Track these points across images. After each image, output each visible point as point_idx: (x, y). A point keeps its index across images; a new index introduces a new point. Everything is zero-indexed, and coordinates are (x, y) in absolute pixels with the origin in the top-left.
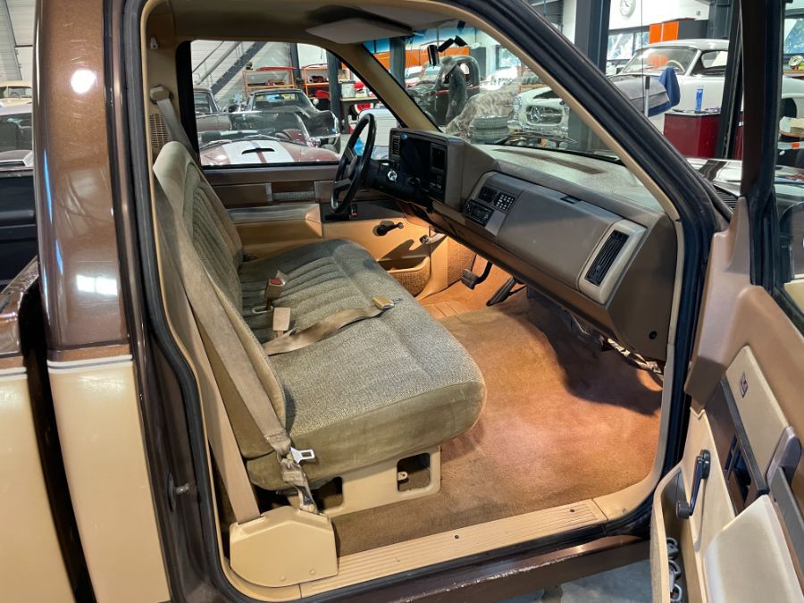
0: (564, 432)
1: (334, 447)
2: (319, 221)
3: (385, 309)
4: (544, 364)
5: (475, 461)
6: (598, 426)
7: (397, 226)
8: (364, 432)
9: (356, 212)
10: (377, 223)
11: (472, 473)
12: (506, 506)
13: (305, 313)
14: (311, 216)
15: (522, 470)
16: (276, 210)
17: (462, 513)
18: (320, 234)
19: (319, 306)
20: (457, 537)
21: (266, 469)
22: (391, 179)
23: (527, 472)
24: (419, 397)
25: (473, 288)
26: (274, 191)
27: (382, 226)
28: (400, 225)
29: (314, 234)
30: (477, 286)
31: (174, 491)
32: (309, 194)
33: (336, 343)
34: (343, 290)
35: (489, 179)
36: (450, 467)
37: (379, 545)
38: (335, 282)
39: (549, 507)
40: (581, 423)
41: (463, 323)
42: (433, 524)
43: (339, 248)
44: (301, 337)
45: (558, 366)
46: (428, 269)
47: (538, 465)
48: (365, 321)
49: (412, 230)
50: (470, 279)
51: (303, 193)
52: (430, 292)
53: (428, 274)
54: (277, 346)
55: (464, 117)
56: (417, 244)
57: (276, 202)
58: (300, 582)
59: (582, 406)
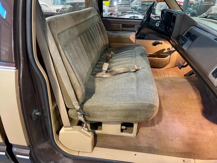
0: (193, 130)
1: (96, 113)
2: (135, 38)
3: (137, 70)
4: (195, 102)
5: (153, 130)
6: (209, 131)
7: (160, 43)
8: (106, 111)
9: (147, 37)
10: (154, 41)
11: (150, 134)
12: (158, 150)
13: (115, 66)
14: (132, 36)
15: (170, 139)
16: (121, 33)
17: (140, 147)
18: (134, 43)
19: (120, 65)
20: (135, 155)
21: (73, 113)
22: (157, 26)
23: (172, 140)
24: (129, 104)
25: (180, 69)
26: (122, 27)
27: (155, 43)
28: (161, 43)
29: (132, 42)
30: (182, 68)
31: (35, 114)
32: (133, 29)
33: (117, 78)
34: (129, 61)
35: (191, 29)
36: (143, 129)
37: (109, 148)
38: (128, 58)
39: (175, 156)
40: (202, 128)
41: (170, 80)
42: (129, 147)
43: (137, 48)
44: (108, 73)
45: (201, 104)
46: (169, 60)
47: (177, 139)
48: (129, 73)
49: (166, 46)
50: (180, 65)
51: (131, 29)
52: (167, 68)
53: (169, 61)
54: (101, 74)
55: (207, 13)
56: (166, 51)
57: (123, 30)
58: (79, 150)
59: (206, 122)
